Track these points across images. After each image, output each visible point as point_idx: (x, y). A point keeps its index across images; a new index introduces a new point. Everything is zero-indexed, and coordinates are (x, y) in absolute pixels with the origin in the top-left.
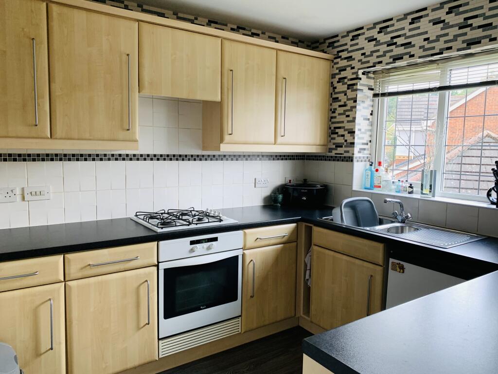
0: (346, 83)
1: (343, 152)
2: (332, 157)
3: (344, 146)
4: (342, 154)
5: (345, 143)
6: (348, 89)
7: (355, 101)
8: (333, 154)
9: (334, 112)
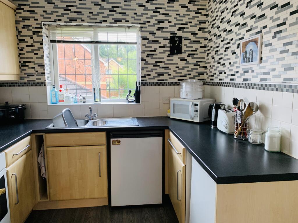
0: (31, 30)
1: (35, 80)
2: (25, 83)
3: (35, 75)
4: (34, 81)
5: (36, 73)
6: (34, 34)
7: (42, 44)
8: (26, 81)
9: (22, 50)
